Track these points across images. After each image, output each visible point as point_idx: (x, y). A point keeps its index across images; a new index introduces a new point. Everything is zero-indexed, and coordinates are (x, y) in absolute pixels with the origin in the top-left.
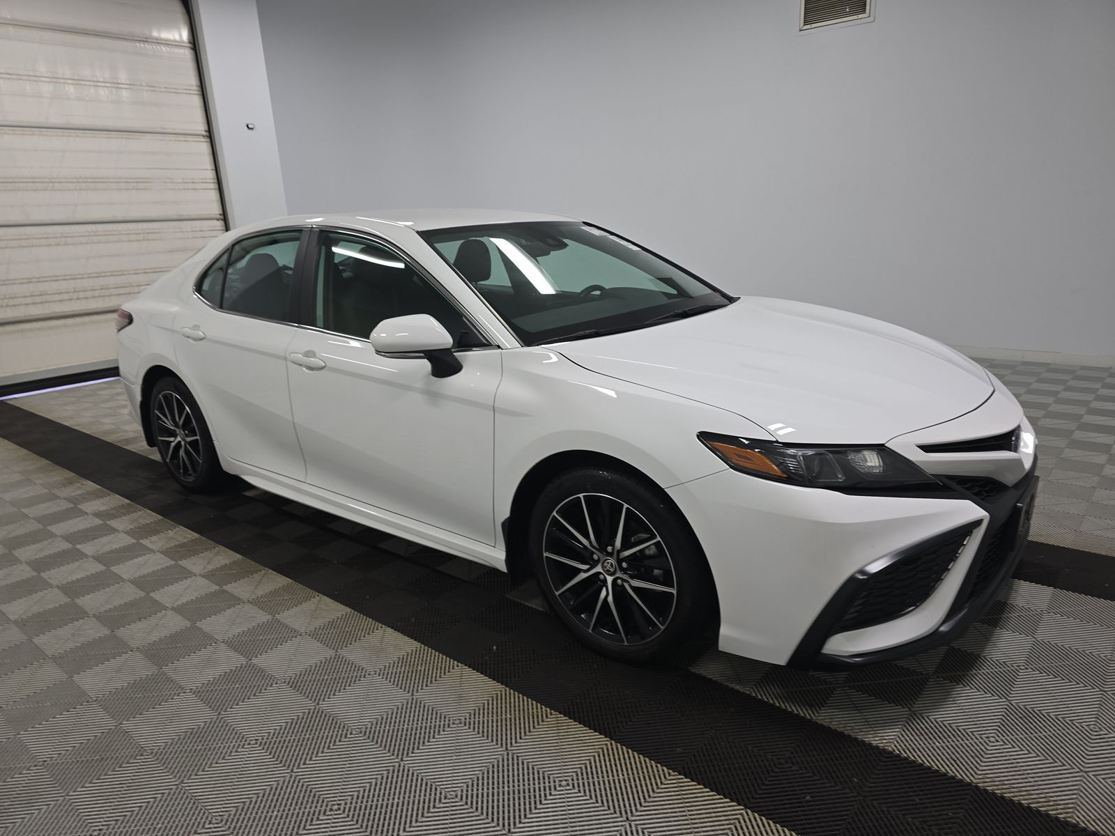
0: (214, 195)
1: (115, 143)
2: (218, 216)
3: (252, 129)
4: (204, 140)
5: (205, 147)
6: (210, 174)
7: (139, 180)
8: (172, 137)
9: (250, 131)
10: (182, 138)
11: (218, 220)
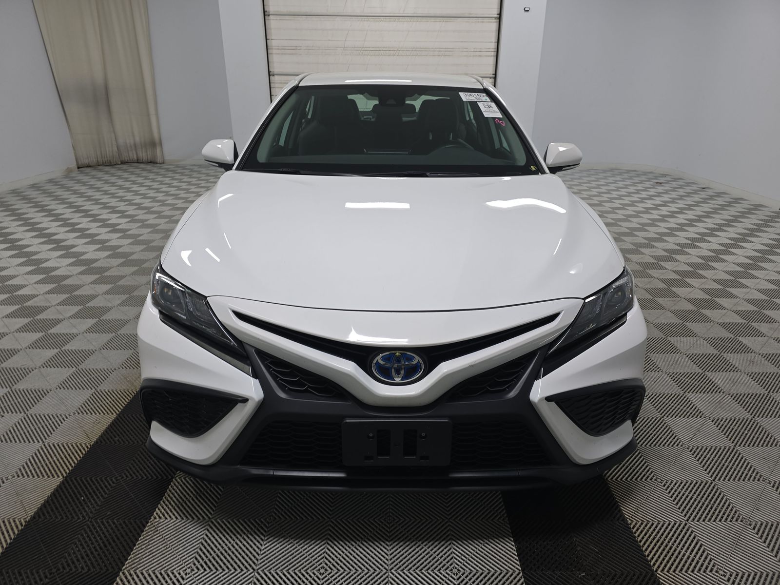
0: (492, 60)
1: (437, 25)
2: (491, 76)
3: (528, 11)
4: (495, 21)
5: (494, 26)
6: (493, 46)
7: (446, 50)
8: (474, 20)
9: (526, 13)
10: (480, 20)
11: (490, 78)
